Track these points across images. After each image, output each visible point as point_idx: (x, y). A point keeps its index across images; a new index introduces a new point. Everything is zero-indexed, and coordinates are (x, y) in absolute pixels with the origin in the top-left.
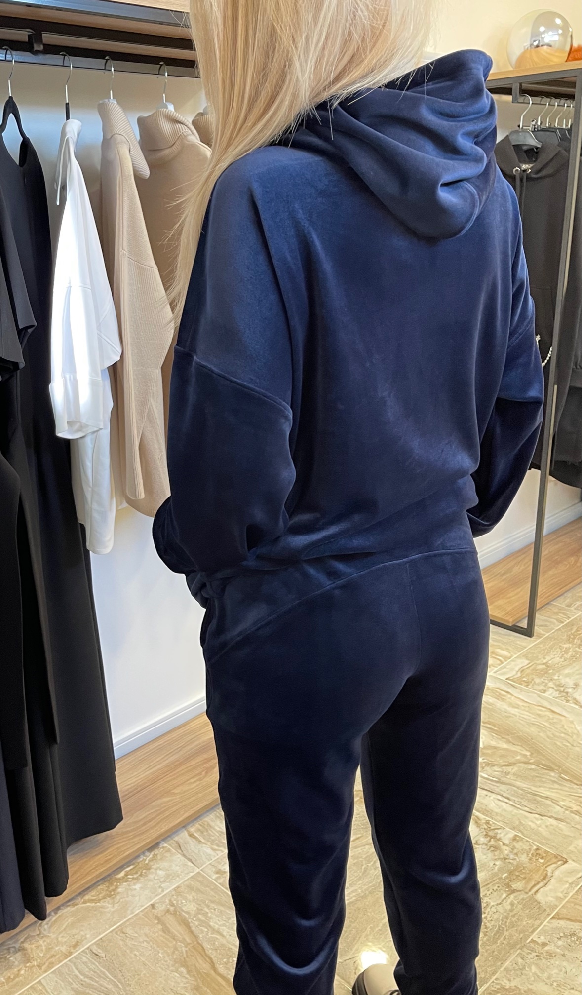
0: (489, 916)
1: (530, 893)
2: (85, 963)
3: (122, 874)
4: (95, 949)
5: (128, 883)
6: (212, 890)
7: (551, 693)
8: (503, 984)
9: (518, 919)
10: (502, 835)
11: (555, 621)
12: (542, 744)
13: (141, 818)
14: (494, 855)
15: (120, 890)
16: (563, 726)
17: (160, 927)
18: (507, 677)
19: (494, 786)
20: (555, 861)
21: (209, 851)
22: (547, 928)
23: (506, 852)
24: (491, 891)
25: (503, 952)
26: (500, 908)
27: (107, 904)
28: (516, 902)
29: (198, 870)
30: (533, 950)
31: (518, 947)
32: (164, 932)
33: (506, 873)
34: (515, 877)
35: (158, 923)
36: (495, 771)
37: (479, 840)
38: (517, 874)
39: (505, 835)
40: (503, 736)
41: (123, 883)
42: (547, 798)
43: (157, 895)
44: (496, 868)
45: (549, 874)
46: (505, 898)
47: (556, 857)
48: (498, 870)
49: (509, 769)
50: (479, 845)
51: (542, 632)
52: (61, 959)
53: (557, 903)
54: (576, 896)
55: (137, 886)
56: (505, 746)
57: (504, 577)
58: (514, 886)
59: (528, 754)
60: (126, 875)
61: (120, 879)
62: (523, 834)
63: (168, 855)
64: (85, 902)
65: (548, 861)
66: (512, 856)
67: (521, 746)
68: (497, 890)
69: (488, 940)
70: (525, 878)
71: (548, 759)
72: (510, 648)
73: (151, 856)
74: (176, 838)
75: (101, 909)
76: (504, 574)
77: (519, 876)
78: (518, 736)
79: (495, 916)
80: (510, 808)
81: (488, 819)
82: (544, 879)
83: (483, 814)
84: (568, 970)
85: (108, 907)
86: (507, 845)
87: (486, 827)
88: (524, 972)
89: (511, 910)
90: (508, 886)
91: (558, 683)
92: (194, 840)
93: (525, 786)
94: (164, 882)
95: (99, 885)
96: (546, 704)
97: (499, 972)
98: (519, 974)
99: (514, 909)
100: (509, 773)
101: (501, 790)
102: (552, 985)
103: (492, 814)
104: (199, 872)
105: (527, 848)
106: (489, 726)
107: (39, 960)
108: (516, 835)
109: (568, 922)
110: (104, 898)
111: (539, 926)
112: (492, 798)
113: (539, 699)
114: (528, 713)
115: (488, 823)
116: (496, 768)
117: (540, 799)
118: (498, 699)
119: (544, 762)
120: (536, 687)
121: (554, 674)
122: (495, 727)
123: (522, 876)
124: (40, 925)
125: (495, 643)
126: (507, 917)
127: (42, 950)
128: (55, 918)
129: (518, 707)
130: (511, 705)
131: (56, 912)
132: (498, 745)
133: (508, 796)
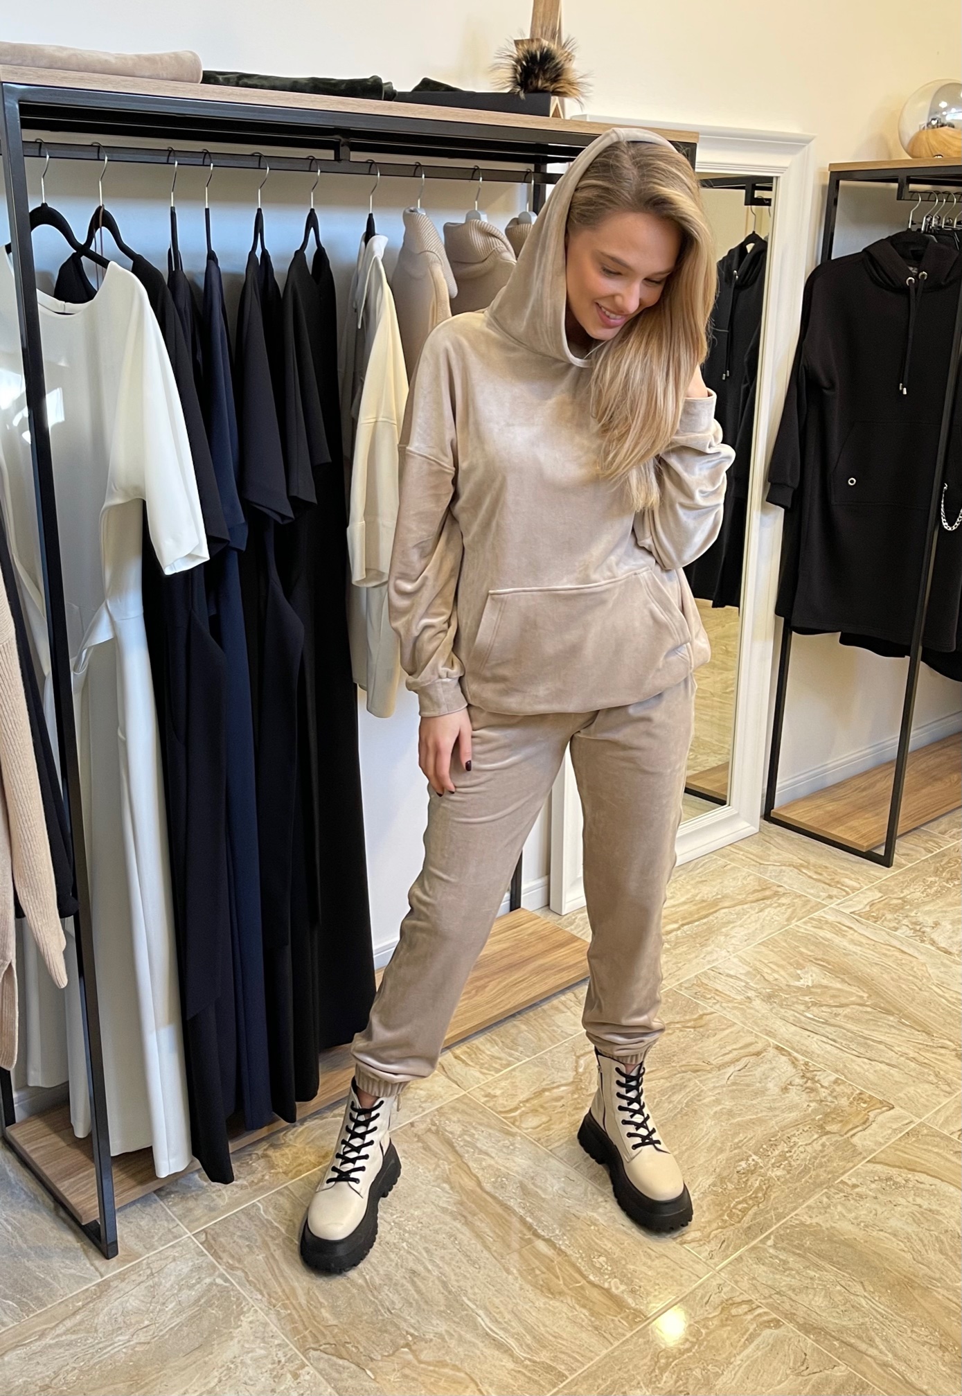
0: (795, 1155)
1: (845, 1136)
6: (480, 1112)
7: (904, 932)
8: (803, 1220)
9: (828, 1160)
10: (821, 1077)
11: (922, 850)
12: (884, 986)
14: (810, 1097)
16: (913, 967)
17: (420, 1144)
18: (852, 910)
19: (820, 1027)
20: (880, 1106)
21: (478, 1074)
22: (860, 1171)
23: (824, 1094)
24: (801, 1131)
25: (807, 1190)
26: (809, 1149)
28: (828, 1143)
29: (464, 1093)
30: (842, 1191)
31: (825, 1186)
32: (425, 1149)
33: (821, 1114)
34: (830, 1119)
35: (418, 1141)
36: (823, 1011)
37: (794, 1080)
38: (834, 1116)
39: (824, 1078)
40: (838, 975)
42: (880, 1042)
43: (417, 1114)
44: (810, 1109)
45: (871, 1119)
46: (816, 1139)
47: (881, 1102)
48: (812, 1111)
49: (840, 1010)
50: (793, 1086)
51: (903, 862)
53: (875, 1148)
54: (898, 1142)
56: (839, 986)
57: (864, 794)
58: (828, 1128)
59: (865, 995)
62: (846, 1077)
65: (872, 1106)
66: (830, 1099)
67: (859, 987)
68: (807, 1130)
69: (791, 1178)
70: (841, 1121)
71: (888, 1002)
72: (861, 878)
76: (864, 789)
77: (836, 1118)
78: (855, 976)
79: (802, 1156)
80: (836, 1051)
81: (807, 1060)
82: (864, 1123)
83: (802, 1055)
84: (879, 1213)
86: (826, 1088)
87: (804, 1068)
88: (828, 1210)
89: (821, 1151)
90: (822, 1127)
91: (914, 920)
92: (460, 1062)
93: (856, 1029)
94: (425, 1101)
96: (895, 943)
97: (800, 1209)
98: (823, 1211)
99: (824, 1151)
100: (839, 1014)
101: (827, 1032)
102: (858, 1225)
103: (813, 1055)
104: (465, 1095)
105: (849, 1092)
106: (822, 963)
107: (285, 1168)
108: (838, 1078)
109: (887, 1167)
111: (852, 1168)
112: (815, 1039)
113: (887, 937)
114: (872, 952)
115: (807, 1065)
116: (824, 1009)
117: (872, 1043)
118: (837, 935)
119: (882, 1005)
120: (886, 923)
121: (911, 910)
122: (830, 965)
123: (839, 1119)
124: (284, 1135)
125: (842, 871)
126: (815, 1158)
127: (288, 1158)
128: (301, 1129)
129: (860, 944)
130: (852, 941)
131: (302, 1124)
132: (831, 985)
133: (835, 1038)
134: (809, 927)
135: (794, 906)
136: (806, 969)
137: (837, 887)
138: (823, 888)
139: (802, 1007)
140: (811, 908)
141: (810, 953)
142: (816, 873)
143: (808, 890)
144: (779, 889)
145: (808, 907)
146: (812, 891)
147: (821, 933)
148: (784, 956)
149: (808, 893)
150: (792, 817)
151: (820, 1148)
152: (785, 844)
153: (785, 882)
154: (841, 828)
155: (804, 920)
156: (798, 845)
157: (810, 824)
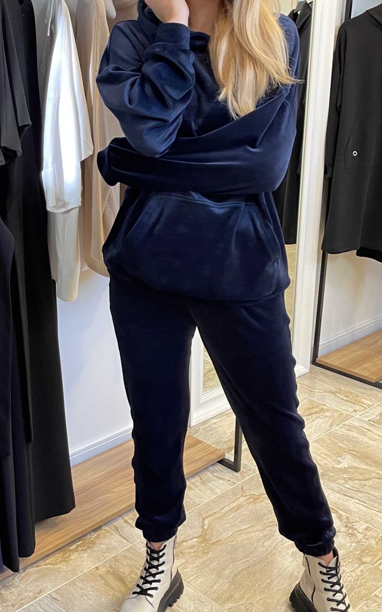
1: (375, 565)
2: (47, 604)
3: (74, 547)
4: (54, 595)
5: (78, 553)
9: (366, 581)
13: (88, 508)
14: (351, 539)
15: (72, 557)
17: (103, 582)
18: (369, 419)
19: (355, 493)
23: (360, 538)
24: (347, 562)
26: (353, 574)
27: (63, 567)
28: (365, 570)
29: (131, 545)
30: (376, 601)
31: (365, 599)
32: (106, 585)
33: (359, 551)
34: (365, 554)
35: (101, 580)
37: (341, 529)
38: (368, 552)
39: (359, 527)
40: (363, 460)
41: (74, 552)
43: (100, 561)
46: (357, 567)
48: (353, 549)
49: (366, 482)
50: (340, 532)
52: (29, 601)
55: (85, 555)
56: (364, 467)
57: (372, 347)
58: (364, 560)
60: (77, 547)
61: (72, 550)
62: (373, 525)
63: (108, 534)
64: (46, 565)
66: (364, 540)
67: (377, 467)
68: (351, 562)
70: (372, 555)
72: (373, 399)
73: (95, 535)
74: (115, 524)
75: (58, 569)
76: (371, 345)
77: (368, 553)
78: (374, 460)
79: (349, 579)
80: (365, 509)
81: (348, 515)
83: (345, 512)
85: (63, 568)
86: (361, 533)
87: (346, 521)
89: (361, 575)
90: (360, 559)
92: (128, 525)
93: (377, 494)
94: (106, 552)
95: (57, 554)
100: (366, 485)
101: (359, 497)
103: (351, 512)
104: (131, 547)
105: (375, 535)
106: (353, 453)
107: (13, 602)
108: (368, 527)
110: (60, 562)
112: (352, 502)
115: (348, 519)
116: (356, 482)
118: (361, 435)
122: (358, 454)
123: (371, 553)
124: (13, 579)
125: (361, 395)
126: (358, 580)
127: (15, 595)
128: (23, 575)
129: (375, 440)
130: (370, 438)
131: (24, 571)
132: (359, 466)
133: (364, 500)
134: (343, 430)
135: (334, 417)
136: (344, 457)
137: (358, 405)
138: (350, 405)
139: (343, 482)
140: (344, 418)
141: (345, 447)
142: (345, 396)
143: (341, 407)
144: (324, 407)
145: (342, 418)
146: (344, 408)
147: (351, 434)
148: (329, 449)
149: (341, 409)
150: (329, 362)
151: (360, 573)
152: (326, 380)
153: (327, 403)
154: (359, 368)
155: (340, 426)
156: (333, 379)
157: (340, 366)
